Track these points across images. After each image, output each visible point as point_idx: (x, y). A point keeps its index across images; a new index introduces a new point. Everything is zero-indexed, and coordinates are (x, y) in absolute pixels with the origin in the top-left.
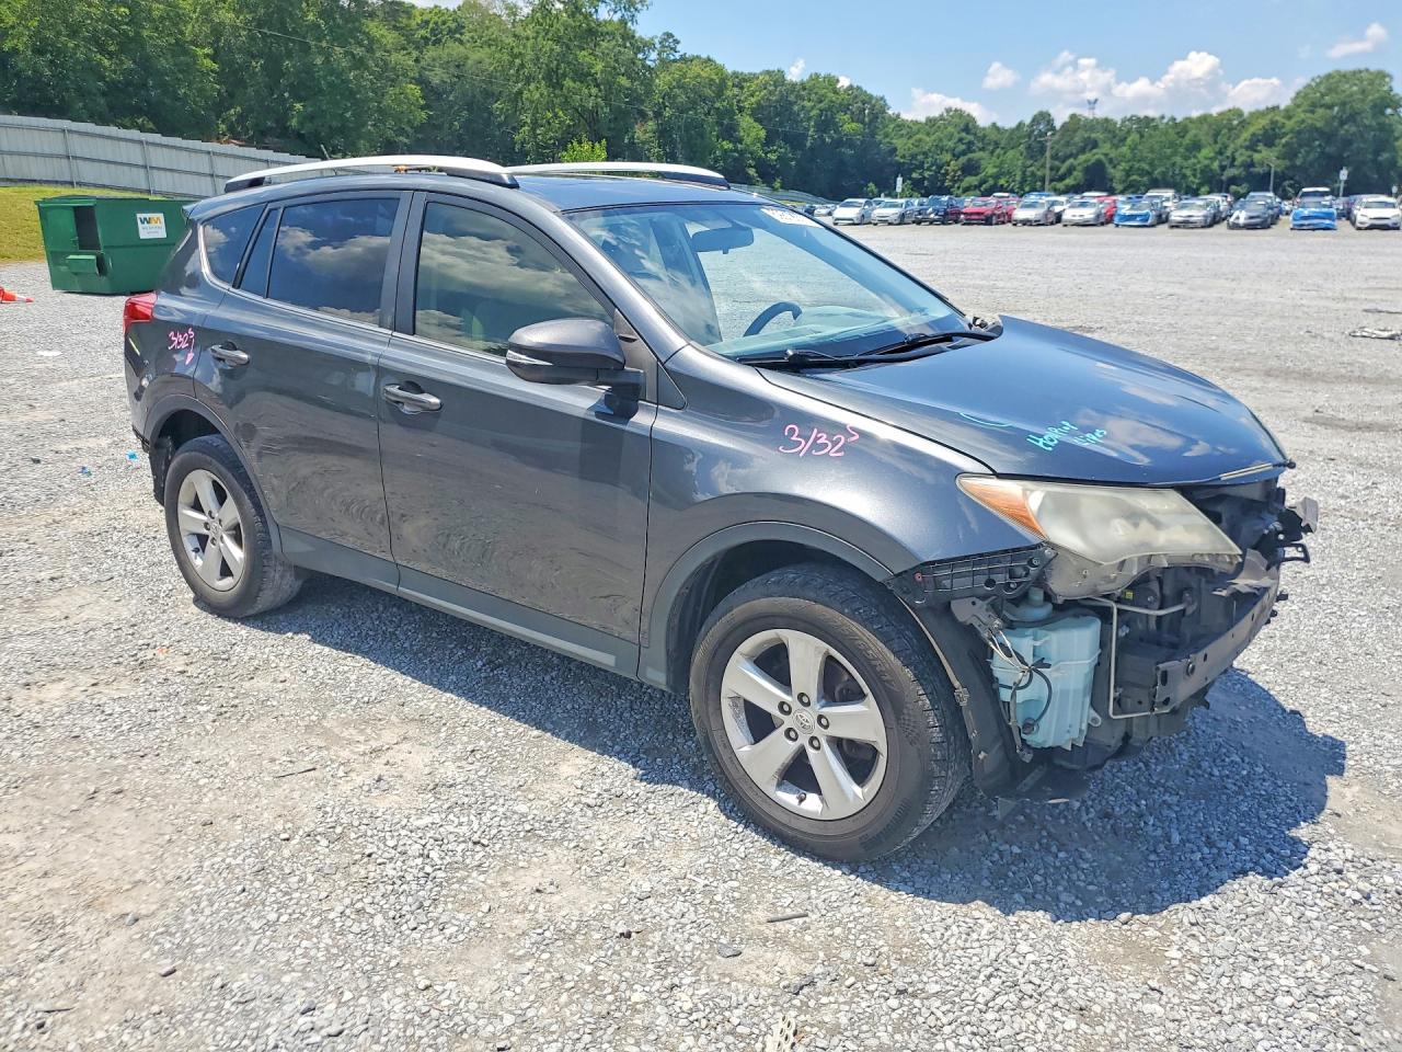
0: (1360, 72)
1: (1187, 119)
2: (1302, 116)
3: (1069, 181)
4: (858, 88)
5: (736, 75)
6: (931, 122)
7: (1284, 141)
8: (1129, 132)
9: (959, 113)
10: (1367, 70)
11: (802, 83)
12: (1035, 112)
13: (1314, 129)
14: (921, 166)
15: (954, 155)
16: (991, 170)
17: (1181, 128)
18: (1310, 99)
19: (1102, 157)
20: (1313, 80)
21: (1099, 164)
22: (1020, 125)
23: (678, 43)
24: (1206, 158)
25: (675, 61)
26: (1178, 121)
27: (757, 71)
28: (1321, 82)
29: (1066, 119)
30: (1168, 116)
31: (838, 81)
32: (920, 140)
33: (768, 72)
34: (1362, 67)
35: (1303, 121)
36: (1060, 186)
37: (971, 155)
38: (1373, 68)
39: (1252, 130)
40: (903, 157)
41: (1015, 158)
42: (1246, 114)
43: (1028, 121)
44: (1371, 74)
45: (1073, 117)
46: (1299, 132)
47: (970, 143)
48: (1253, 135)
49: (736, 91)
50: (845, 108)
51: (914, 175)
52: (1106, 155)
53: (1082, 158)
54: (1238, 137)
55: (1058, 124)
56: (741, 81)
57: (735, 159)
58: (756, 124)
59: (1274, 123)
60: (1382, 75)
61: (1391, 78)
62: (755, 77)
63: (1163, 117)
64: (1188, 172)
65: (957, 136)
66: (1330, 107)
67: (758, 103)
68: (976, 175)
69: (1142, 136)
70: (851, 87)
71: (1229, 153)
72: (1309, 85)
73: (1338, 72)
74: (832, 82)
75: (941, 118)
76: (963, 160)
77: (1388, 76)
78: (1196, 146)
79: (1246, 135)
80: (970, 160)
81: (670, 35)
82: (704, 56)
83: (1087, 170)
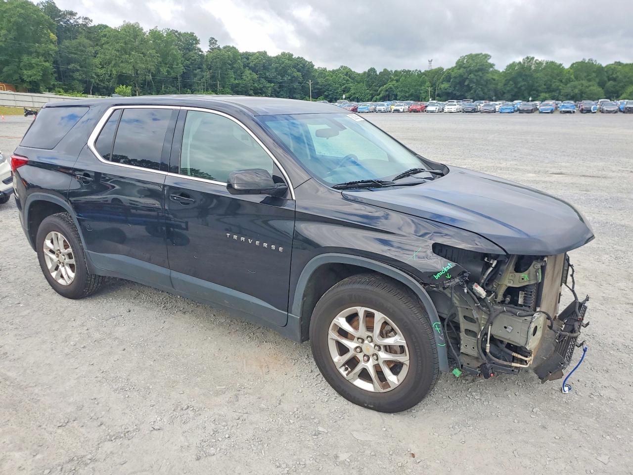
0: (479, 55)
1: (425, 71)
2: (456, 71)
3: (381, 95)
4: (302, 58)
5: (247, 53)
6: (334, 71)
7: (451, 80)
8: (402, 76)
9: (346, 68)
10: (481, 54)
11: (277, 57)
12: (370, 68)
13: (461, 76)
14: (328, 90)
15: (340, 85)
16: (353, 91)
17: (420, 74)
18: (460, 65)
19: (392, 86)
20: (461, 57)
21: (391, 88)
22: (365, 73)
23: (217, 41)
24: (427, 87)
25: (215, 48)
26: (423, 71)
27: (255, 51)
28: (464, 58)
29: (382, 71)
30: (418, 70)
31: (292, 55)
32: (327, 79)
33: (259, 52)
34: (479, 52)
35: (456, 73)
36: (378, 97)
37: (346, 85)
38: (484, 53)
39: (443, 76)
40: (321, 86)
41: (363, 87)
42: (444, 70)
43: (367, 71)
44: (483, 56)
45: (385, 70)
46: (455, 77)
47: (347, 80)
48: (443, 78)
49: (245, 60)
50: (294, 67)
51: (325, 93)
52: (393, 85)
53: (385, 86)
54: (440, 78)
55: (378, 73)
56: (247, 56)
57: (243, 87)
58: (253, 73)
59: (448, 73)
60: (487, 56)
61: (490, 57)
62: (254, 54)
63: (417, 70)
64: (422, 92)
65: (342, 77)
66: (465, 68)
67: (255, 65)
68: (348, 92)
69: (406, 78)
70: (299, 58)
71: (437, 85)
72: (459, 60)
73: (471, 54)
74: (290, 56)
75: (339, 69)
76: (343, 87)
77: (489, 56)
78: (424, 82)
79: (442, 78)
80: (346, 87)
81: (214, 39)
82: (231, 46)
83: (387, 91)
